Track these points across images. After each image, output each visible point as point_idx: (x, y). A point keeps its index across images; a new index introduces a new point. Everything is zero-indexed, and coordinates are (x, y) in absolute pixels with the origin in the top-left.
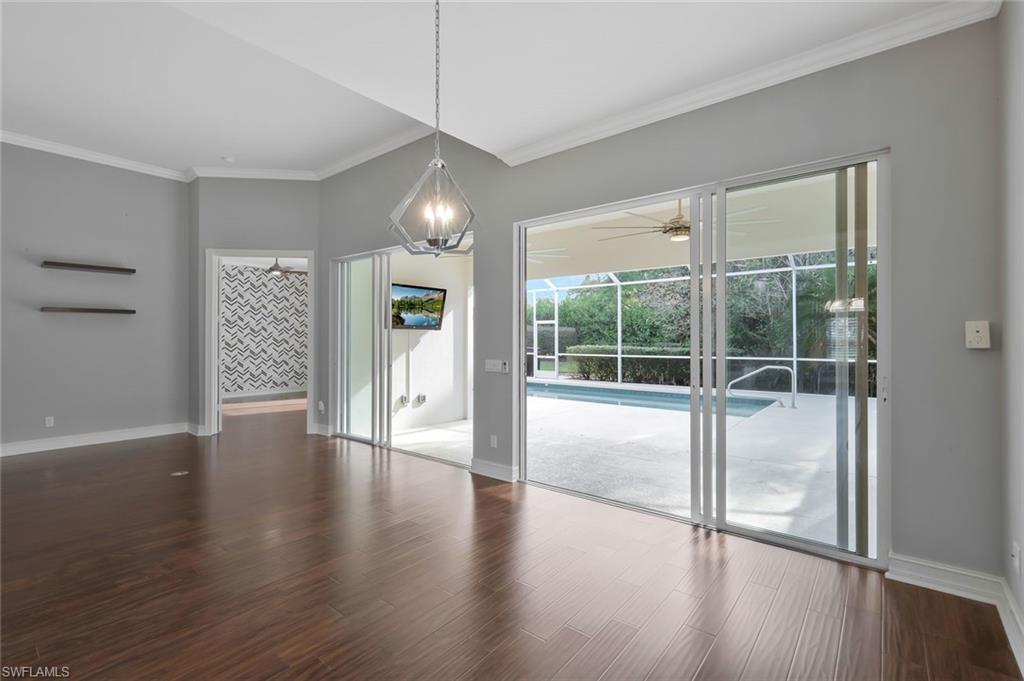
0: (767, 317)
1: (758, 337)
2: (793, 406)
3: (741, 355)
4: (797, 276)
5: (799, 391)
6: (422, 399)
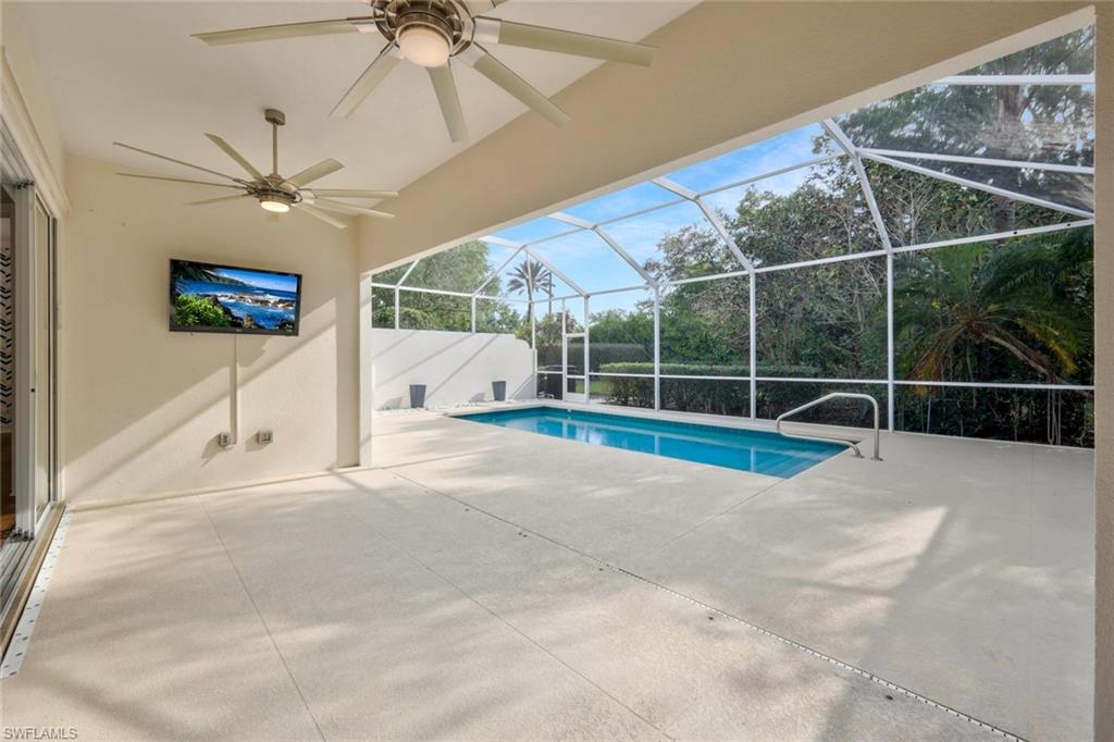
0: (855, 325)
1: (844, 352)
2: (877, 457)
3: (816, 376)
4: (894, 261)
5: (896, 428)
6: (263, 438)
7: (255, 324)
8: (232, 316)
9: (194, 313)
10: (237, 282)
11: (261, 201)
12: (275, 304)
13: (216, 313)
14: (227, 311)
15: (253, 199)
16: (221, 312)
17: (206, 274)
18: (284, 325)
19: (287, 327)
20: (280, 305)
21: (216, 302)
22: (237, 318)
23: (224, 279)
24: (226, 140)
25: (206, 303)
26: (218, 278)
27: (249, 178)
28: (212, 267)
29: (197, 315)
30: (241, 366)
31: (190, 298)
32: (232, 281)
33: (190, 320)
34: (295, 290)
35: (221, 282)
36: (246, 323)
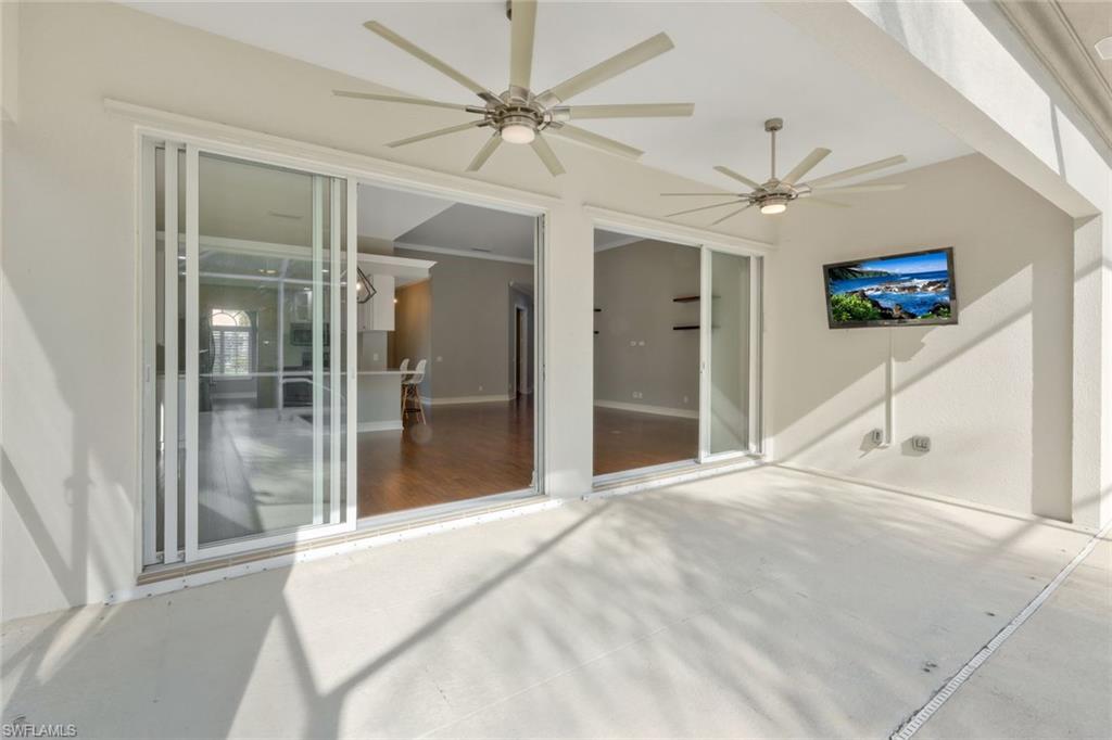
6: (920, 445)
7: (906, 313)
8: (882, 309)
9: (846, 310)
10: (881, 273)
11: (762, 207)
12: (925, 288)
13: (865, 307)
14: (875, 304)
15: (756, 207)
16: (869, 305)
17: (851, 271)
18: (938, 308)
19: (941, 311)
20: (931, 288)
21: (864, 296)
22: (886, 309)
23: (868, 273)
24: (729, 168)
25: (854, 299)
26: (862, 273)
27: (750, 190)
28: (855, 264)
29: (849, 312)
30: (898, 360)
31: (841, 297)
32: (876, 273)
33: (844, 317)
34: (945, 268)
35: (865, 276)
36: (896, 313)
